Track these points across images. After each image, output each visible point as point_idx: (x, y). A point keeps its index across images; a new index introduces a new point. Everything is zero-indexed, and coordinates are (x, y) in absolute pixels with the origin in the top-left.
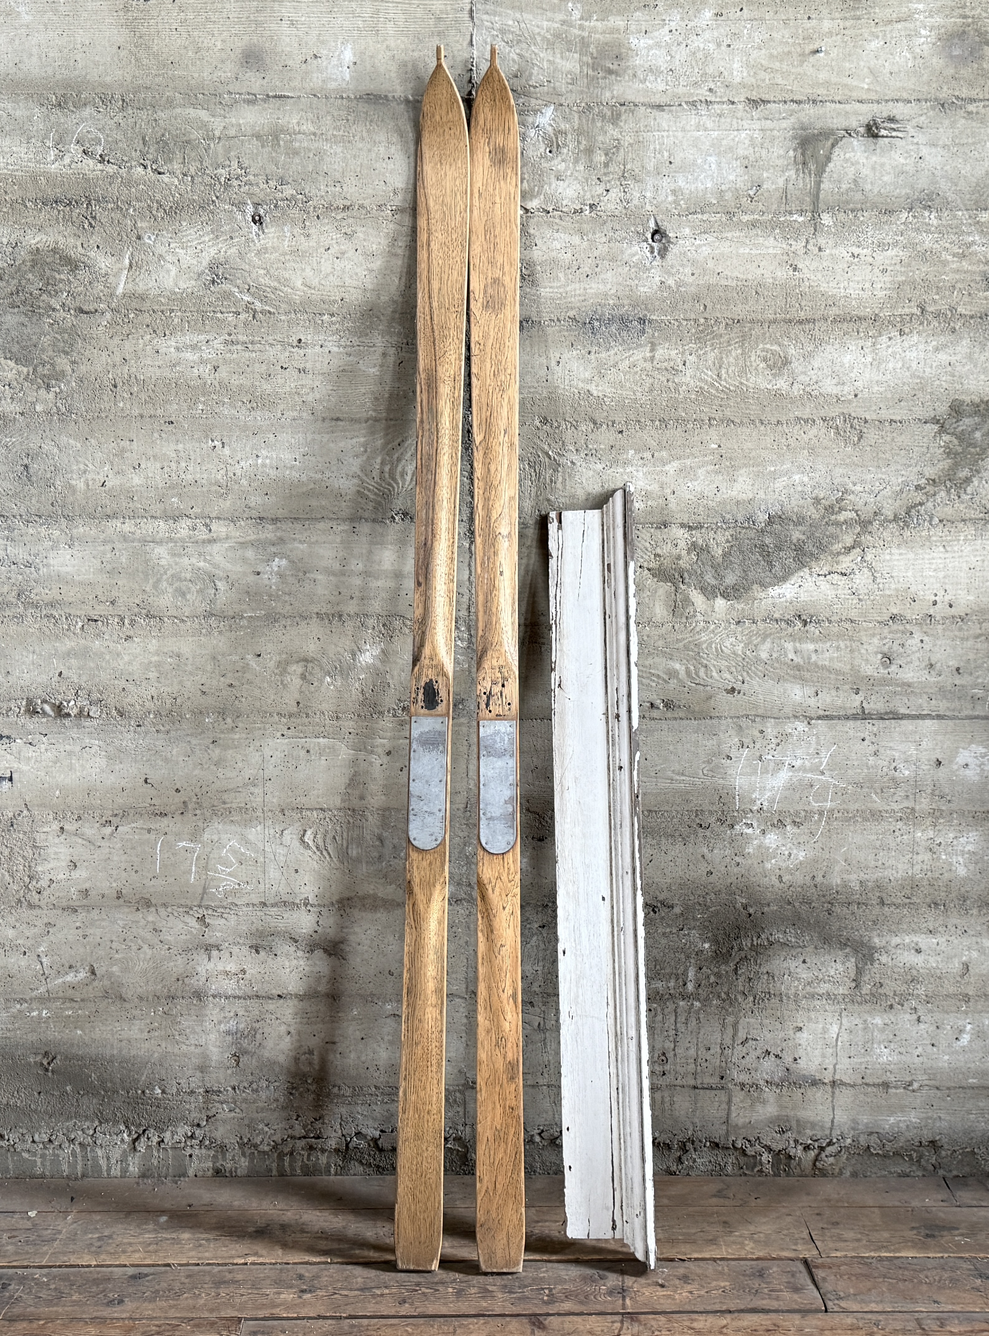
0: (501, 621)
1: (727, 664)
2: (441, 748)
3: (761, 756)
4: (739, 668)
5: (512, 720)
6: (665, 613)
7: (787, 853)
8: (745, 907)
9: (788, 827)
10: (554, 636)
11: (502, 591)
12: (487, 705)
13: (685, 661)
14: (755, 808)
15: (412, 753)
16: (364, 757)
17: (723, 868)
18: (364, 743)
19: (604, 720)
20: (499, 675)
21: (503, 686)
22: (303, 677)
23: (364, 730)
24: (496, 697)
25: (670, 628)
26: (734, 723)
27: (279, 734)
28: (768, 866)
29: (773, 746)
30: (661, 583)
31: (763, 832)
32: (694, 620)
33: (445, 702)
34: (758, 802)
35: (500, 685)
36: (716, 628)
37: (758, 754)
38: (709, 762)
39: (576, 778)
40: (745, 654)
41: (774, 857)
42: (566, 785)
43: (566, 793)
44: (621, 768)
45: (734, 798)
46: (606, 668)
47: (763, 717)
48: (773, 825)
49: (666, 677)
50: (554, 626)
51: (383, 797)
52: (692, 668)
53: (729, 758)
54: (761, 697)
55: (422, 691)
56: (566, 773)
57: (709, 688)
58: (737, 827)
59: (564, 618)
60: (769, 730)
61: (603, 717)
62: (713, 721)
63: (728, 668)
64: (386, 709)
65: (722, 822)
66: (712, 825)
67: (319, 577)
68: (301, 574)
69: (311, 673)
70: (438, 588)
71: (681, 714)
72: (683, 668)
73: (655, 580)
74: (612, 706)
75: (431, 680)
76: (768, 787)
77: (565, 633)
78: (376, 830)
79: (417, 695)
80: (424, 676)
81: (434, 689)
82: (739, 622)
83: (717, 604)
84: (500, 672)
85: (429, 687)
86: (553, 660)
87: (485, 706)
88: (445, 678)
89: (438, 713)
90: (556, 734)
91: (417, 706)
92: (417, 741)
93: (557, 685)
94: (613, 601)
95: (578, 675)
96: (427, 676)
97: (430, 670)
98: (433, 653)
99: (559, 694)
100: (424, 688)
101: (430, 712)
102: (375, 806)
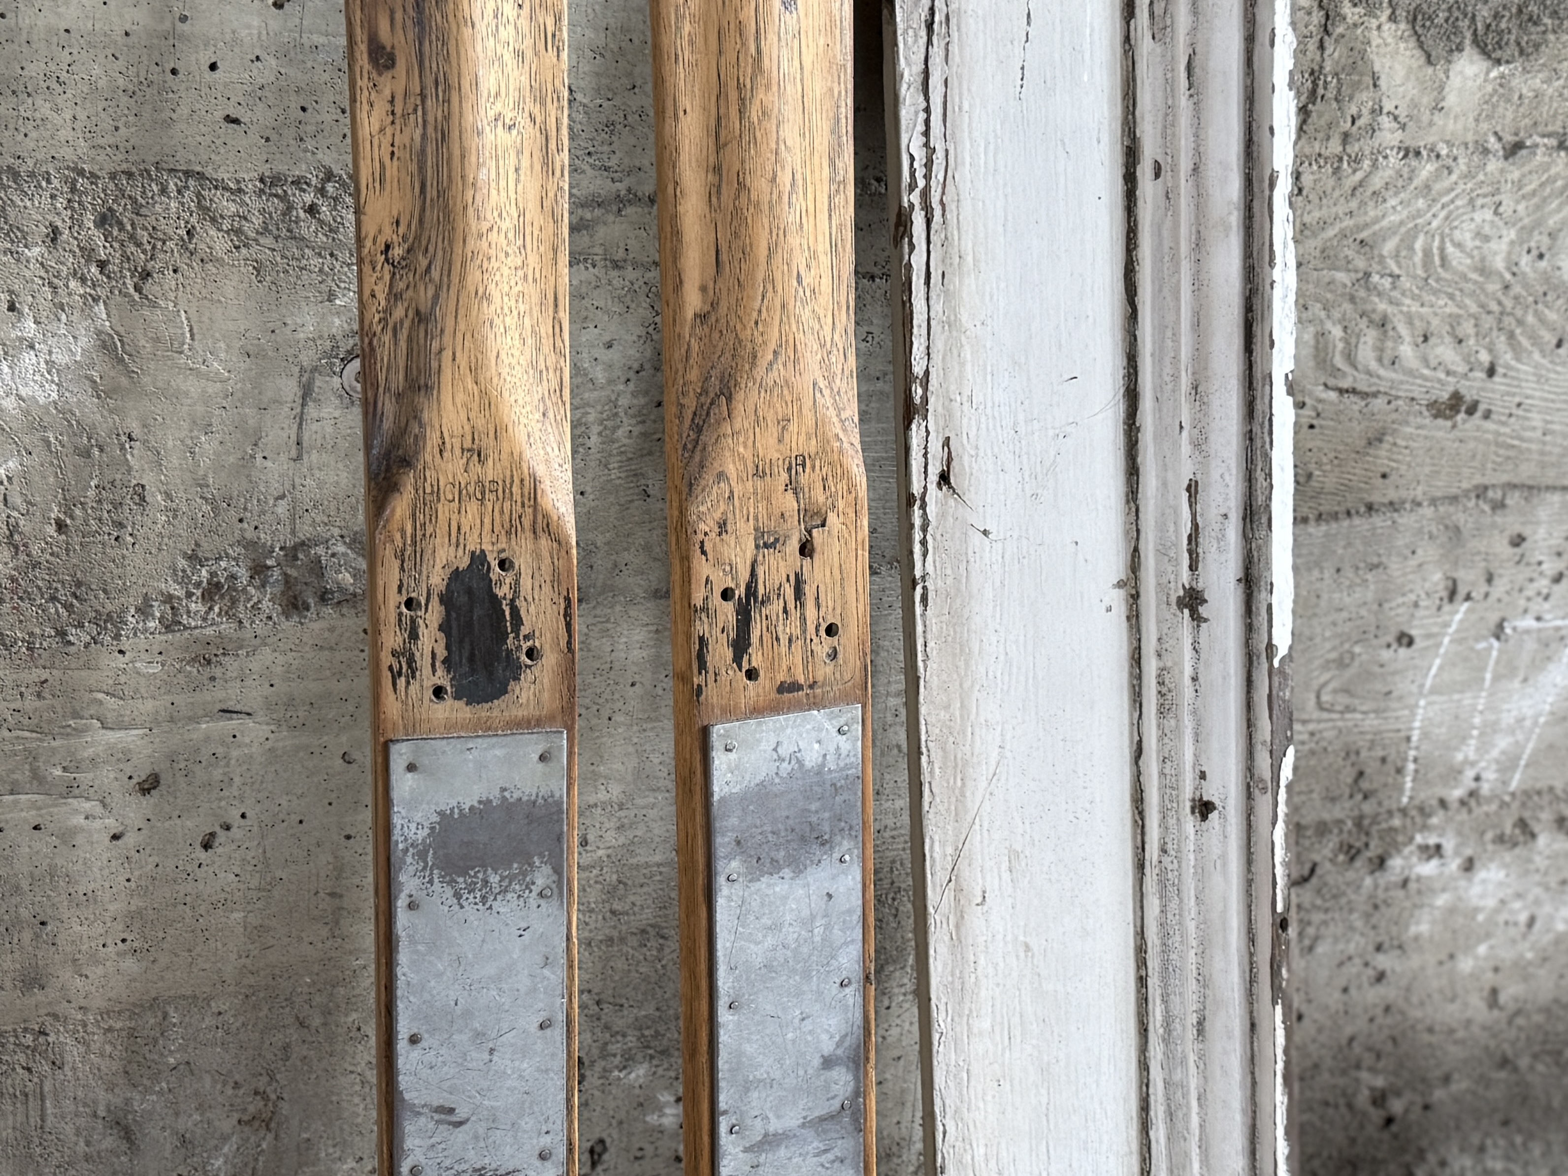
0: (794, 240)
1: (1451, 309)
2: (542, 877)
3: (1500, 626)
4: (1488, 322)
5: (845, 698)
7: (1523, 918)
8: (1379, 1099)
9: (1542, 840)
10: (918, 260)
11: (792, 91)
12: (741, 646)
14: (1458, 793)
15: (403, 918)
16: (32, 816)
17: (1337, 995)
18: (32, 756)
19: (1120, 609)
20: (789, 503)
21: (806, 549)
23: (30, 703)
24: (776, 607)
26: (1440, 520)
28: (1465, 965)
29: (1543, 584)
31: (1469, 866)
32: (1366, 146)
33: (550, 660)
34: (1470, 773)
35: (794, 545)
36: (1437, 176)
37: (1493, 618)
38: (1341, 664)
39: (1014, 855)
40: (1513, 266)
41: (1488, 936)
42: (974, 886)
43: (975, 920)
44: (1204, 809)
45: (1399, 771)
46: (1132, 396)
47: (1530, 489)
48: (1500, 839)
50: (918, 219)
51: (130, 964)
52: (1337, 332)
53: (1406, 640)
54: (1536, 419)
55: (432, 616)
56: (976, 838)
57: (1379, 403)
58: (1396, 863)
59: (964, 175)
60: (1542, 532)
61: (1118, 599)
62: (1377, 520)
63: (1454, 321)
64: (132, 601)
65: (1352, 853)
66: (1326, 867)
70: (489, 80)
74: (1162, 552)
75: (479, 559)
76: (1507, 719)
77: (967, 245)
78: (102, 1096)
79: (414, 635)
80: (440, 540)
81: (495, 601)
82: (1518, 146)
83: (1455, 81)
84: (793, 487)
85: (470, 592)
86: (918, 369)
87: (729, 654)
88: (544, 542)
89: (520, 713)
90: (934, 681)
91: (414, 687)
92: (422, 855)
93: (933, 477)
94: (1183, 101)
95: (1022, 429)
96: (457, 537)
97: (473, 507)
98: (480, 423)
99: (942, 515)
100: (446, 599)
101: (483, 711)
102: (97, 1003)
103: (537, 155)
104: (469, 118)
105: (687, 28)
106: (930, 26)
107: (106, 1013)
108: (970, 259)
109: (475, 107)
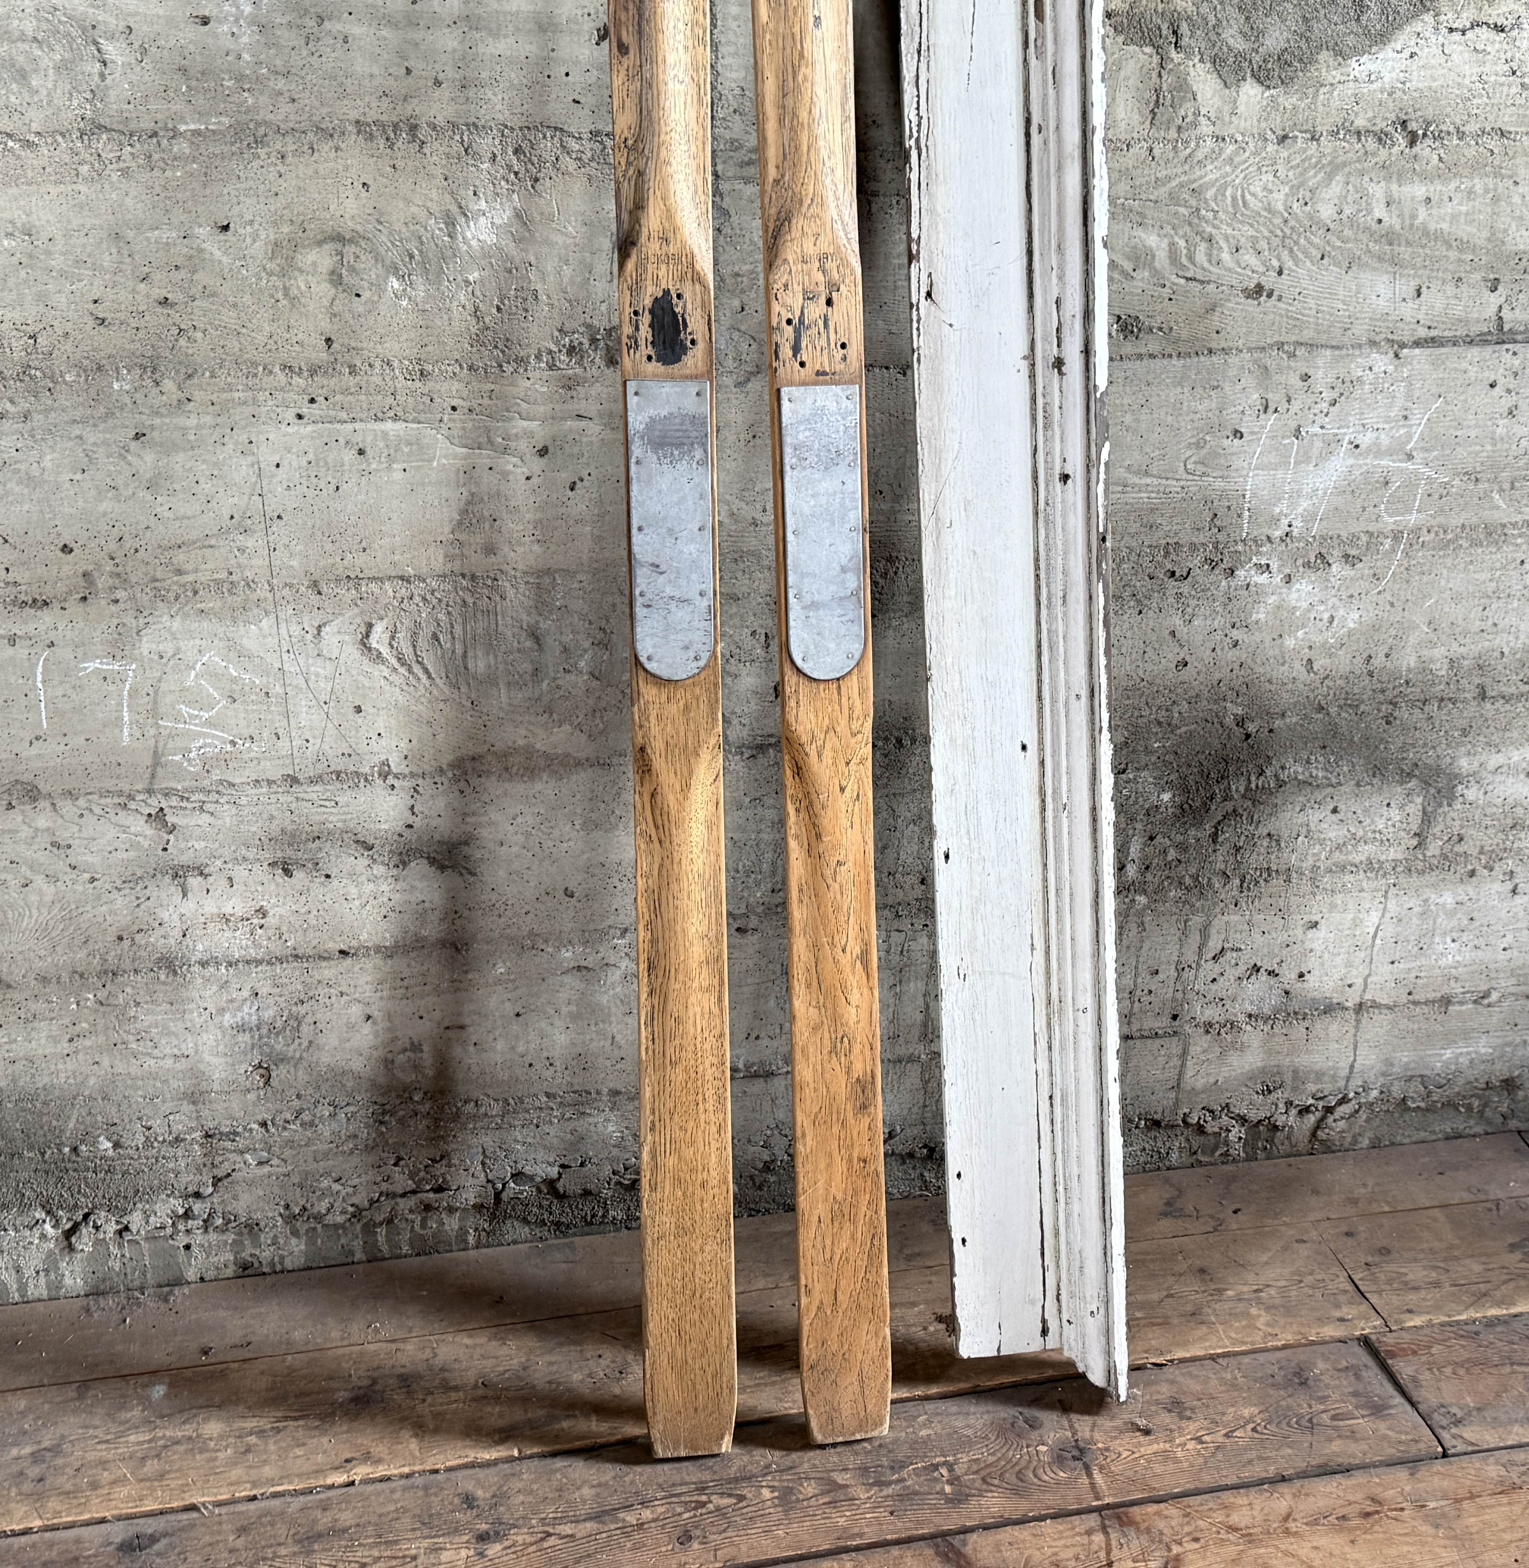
0: (821, 143)
1: (1252, 232)
2: (698, 454)
3: (1298, 430)
4: (1276, 242)
5: (852, 382)
6: (1136, 117)
7: (1326, 616)
8: (1240, 722)
9: (1335, 568)
10: (914, 177)
12: (796, 349)
13: (1168, 229)
14: (1278, 533)
15: (633, 468)
16: (488, 462)
17: (1209, 653)
18: (488, 430)
19: (1025, 372)
20: (819, 277)
21: (829, 302)
22: (336, 278)
23: (486, 401)
24: (814, 331)
25: (1144, 153)
26: (1255, 362)
27: (290, 415)
28: (1290, 642)
29: (1325, 405)
30: (1132, 48)
31: (1288, 579)
32: (1193, 134)
33: (701, 346)
34: (1285, 522)
35: (823, 300)
36: (1236, 153)
37: (1293, 425)
38: (1198, 446)
39: (967, 503)
40: (1289, 208)
41: (1303, 626)
42: (946, 517)
43: (946, 535)
44: (1065, 478)
45: (1239, 516)
46: (1030, 253)
47: (1311, 346)
48: (1307, 565)
49: (1129, 267)
50: (914, 154)
52: (1182, 243)
53: (1238, 434)
54: (1312, 303)
55: (646, 320)
56: (946, 491)
57: (1212, 286)
58: (1240, 573)
59: (937, 131)
60: (1320, 374)
61: (1024, 365)
62: (1214, 358)
63: (1254, 240)
64: (533, 352)
65: (1213, 564)
66: (1196, 572)
67: (356, 30)
68: (311, 23)
69: (353, 270)
70: (671, 59)
71: (1154, 347)
72: (1165, 244)
73: (1120, 39)
74: (1045, 339)
75: (667, 292)
76: (1307, 489)
77: (940, 169)
78: (524, 617)
79: (637, 329)
80: (649, 282)
81: (675, 314)
82: (1285, 137)
83: (1243, 98)
84: (822, 269)
85: (663, 309)
86: (914, 235)
87: (791, 353)
88: (697, 286)
89: (688, 371)
90: (924, 405)
91: (638, 355)
92: (642, 438)
93: (923, 294)
95: (970, 269)
96: (656, 281)
97: (663, 267)
98: (667, 225)
99: (928, 314)
100: (651, 312)
101: (670, 369)
102: (521, 567)
103: (695, 96)
104: (661, 77)
106: (919, 52)
107: (525, 573)
108: (941, 177)
109: (664, 71)
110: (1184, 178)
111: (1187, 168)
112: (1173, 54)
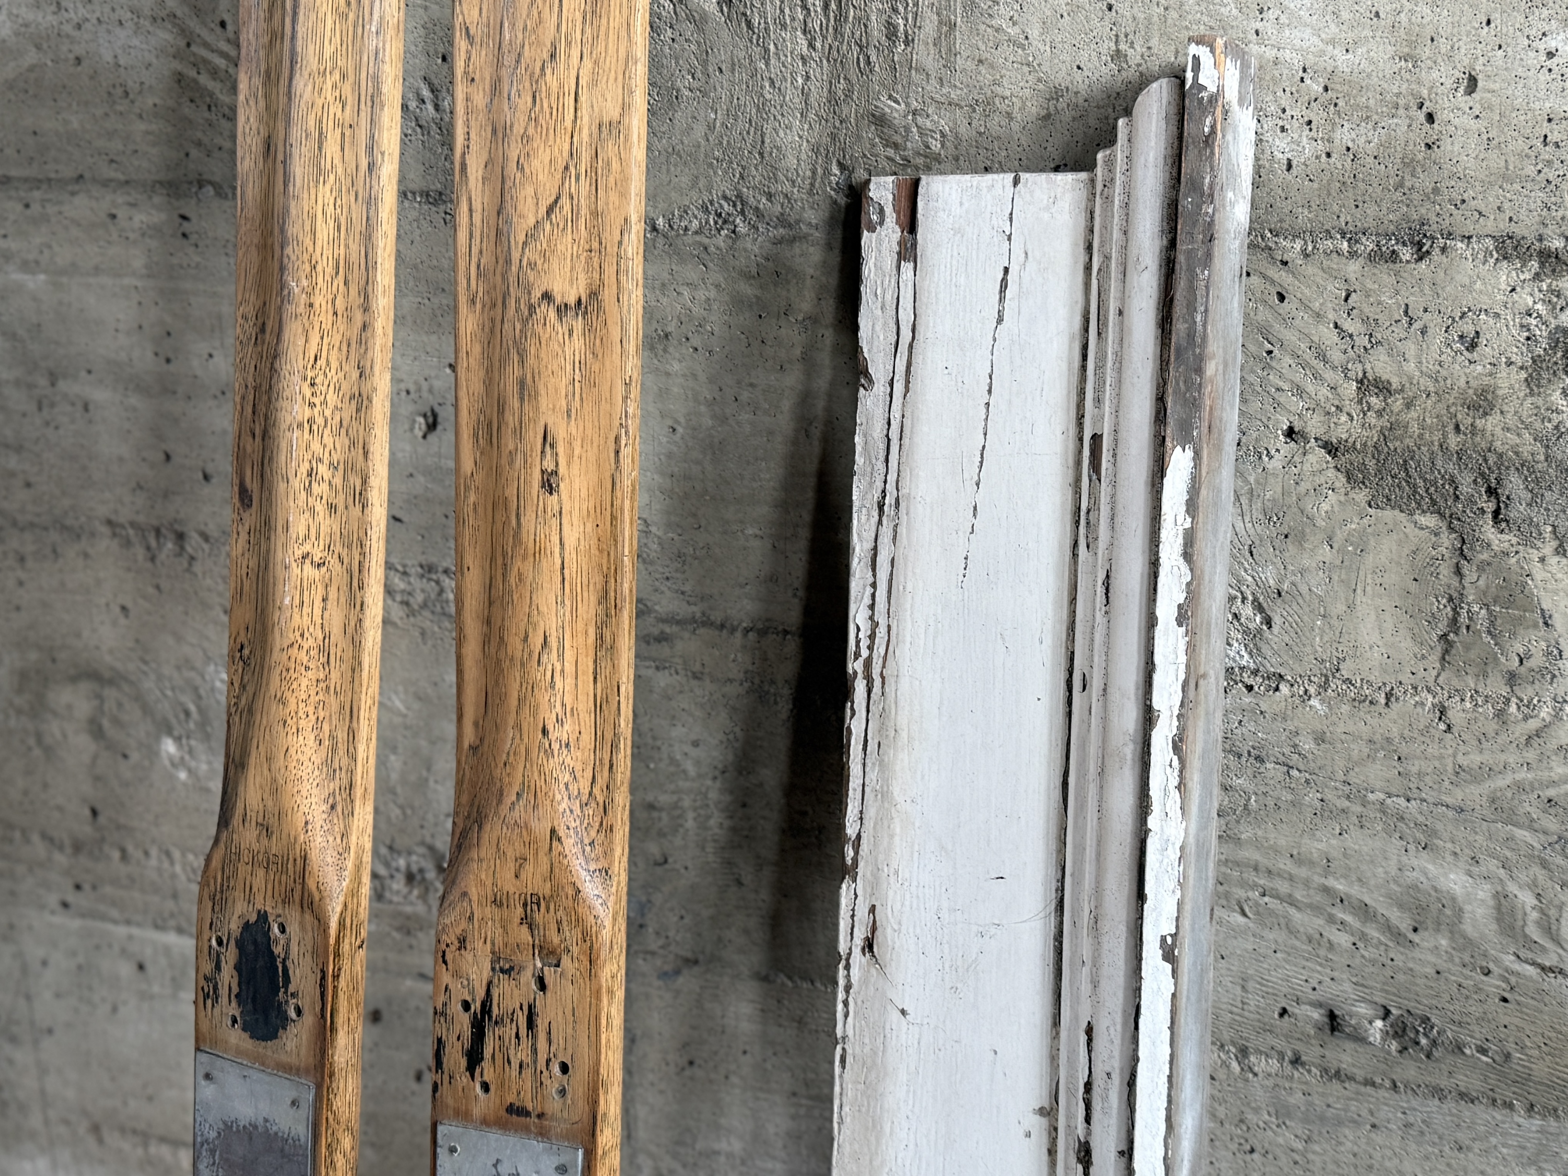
0: (542, 696)
6: (1406, 646)
10: (857, 726)
12: (474, 1058)
13: (1492, 866)
19: (1041, 1139)
20: (524, 935)
21: (540, 984)
22: (96, 731)
24: (509, 1031)
25: (1426, 715)
27: (53, 900)
30: (1389, 514)
32: (1544, 691)
33: (309, 1019)
35: (528, 977)
49: (1402, 921)
50: (860, 687)
55: (230, 956)
59: (903, 652)
61: (1037, 1124)
67: (100, 395)
68: (43, 382)
69: (116, 722)
70: (299, 525)
72: (1484, 892)
73: (1361, 496)
75: (263, 917)
77: (902, 720)
79: (218, 967)
80: (238, 894)
81: (272, 956)
84: (527, 921)
85: (255, 943)
86: (851, 831)
87: (464, 1062)
88: (308, 917)
89: (284, 1058)
90: (847, 1149)
91: (217, 1010)
92: (212, 1152)
93: (859, 941)
94: (1099, 616)
95: (945, 915)
96: (250, 895)
97: (261, 873)
98: (270, 803)
99: (865, 981)
100: (240, 944)
101: (261, 1048)
103: (345, 588)
104: (279, 554)
105: (472, 498)
106: (881, 506)
108: (904, 734)
109: (285, 546)
110: (1523, 775)
111: (1531, 755)
112: (1489, 531)
